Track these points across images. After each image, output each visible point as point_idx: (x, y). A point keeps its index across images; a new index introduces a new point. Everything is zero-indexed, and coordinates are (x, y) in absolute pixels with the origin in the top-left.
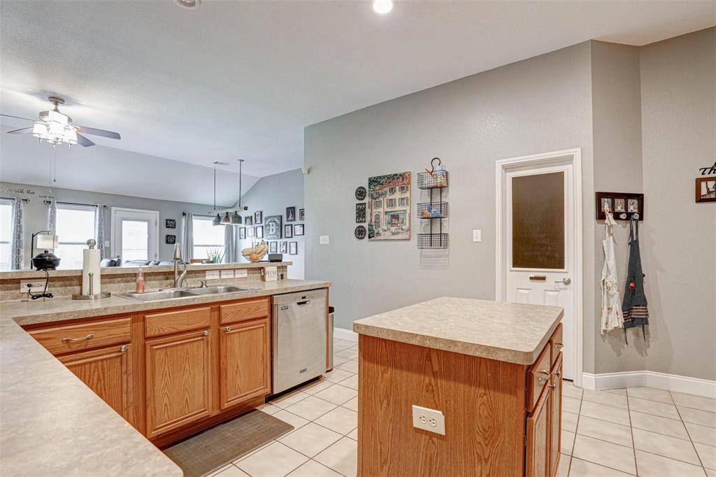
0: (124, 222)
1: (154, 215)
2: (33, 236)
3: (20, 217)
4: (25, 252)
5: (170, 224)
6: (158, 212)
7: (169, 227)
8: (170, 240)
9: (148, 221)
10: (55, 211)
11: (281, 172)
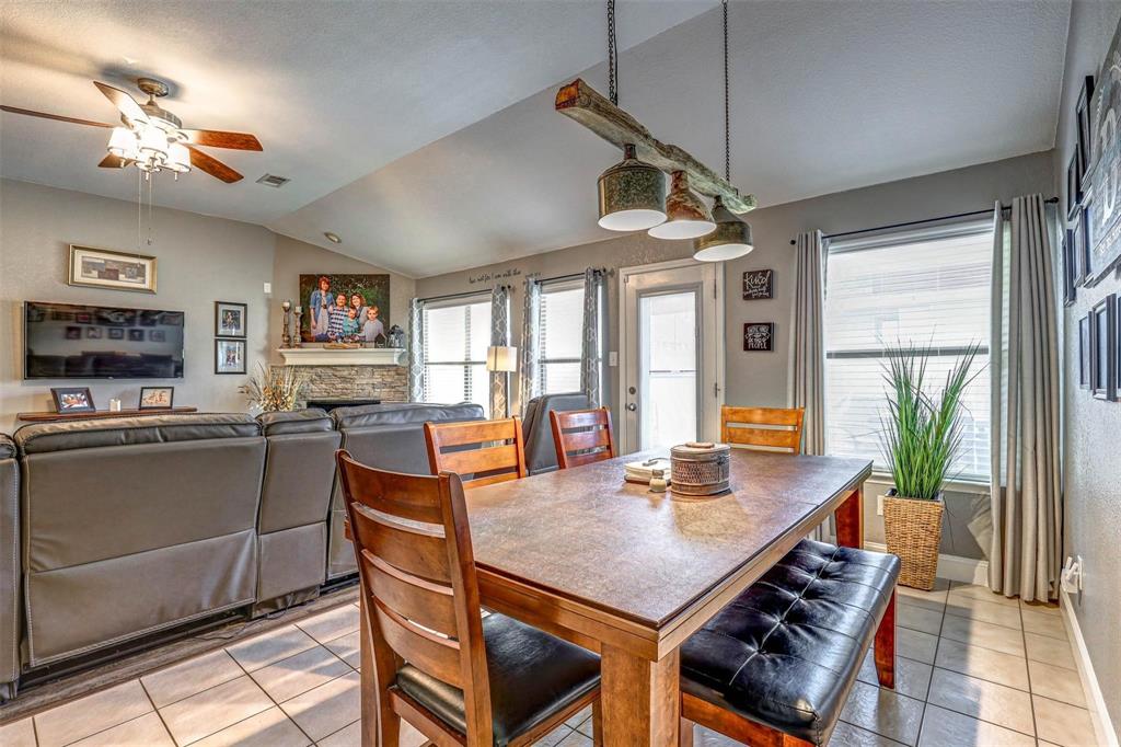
1: (712, 268)
5: (753, 286)
7: (752, 297)
8: (760, 339)
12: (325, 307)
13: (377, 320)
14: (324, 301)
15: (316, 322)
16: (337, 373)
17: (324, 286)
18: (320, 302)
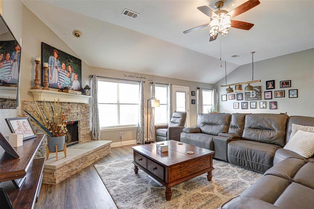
0: (177, 93)
1: (187, 89)
2: (148, 101)
3: (143, 91)
4: (145, 108)
5: (193, 94)
6: (189, 87)
7: (193, 95)
8: (193, 102)
9: (185, 92)
10: (155, 88)
11: (263, 60)
12: (56, 68)
13: (77, 81)
14: (56, 64)
15: (52, 76)
16: (63, 107)
17: (56, 55)
18: (54, 64)
